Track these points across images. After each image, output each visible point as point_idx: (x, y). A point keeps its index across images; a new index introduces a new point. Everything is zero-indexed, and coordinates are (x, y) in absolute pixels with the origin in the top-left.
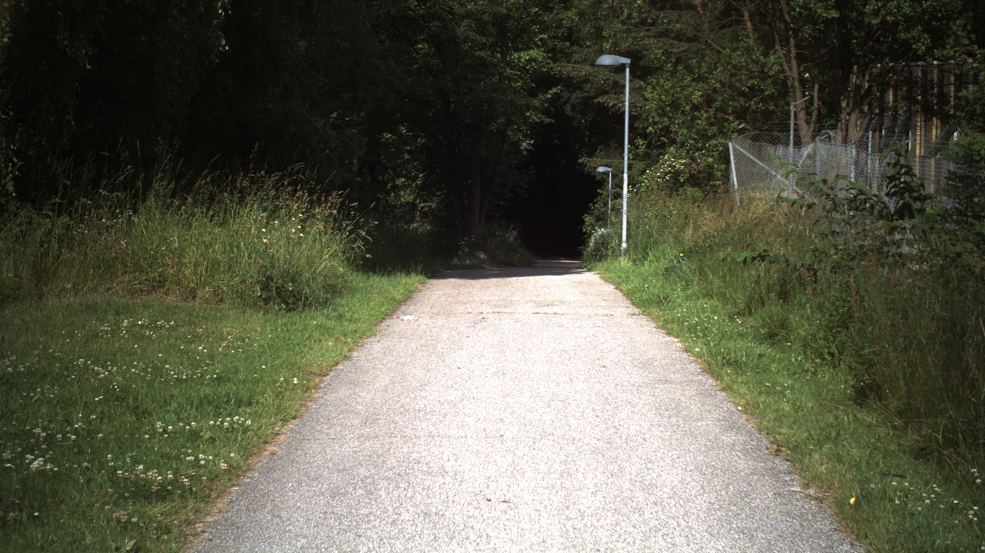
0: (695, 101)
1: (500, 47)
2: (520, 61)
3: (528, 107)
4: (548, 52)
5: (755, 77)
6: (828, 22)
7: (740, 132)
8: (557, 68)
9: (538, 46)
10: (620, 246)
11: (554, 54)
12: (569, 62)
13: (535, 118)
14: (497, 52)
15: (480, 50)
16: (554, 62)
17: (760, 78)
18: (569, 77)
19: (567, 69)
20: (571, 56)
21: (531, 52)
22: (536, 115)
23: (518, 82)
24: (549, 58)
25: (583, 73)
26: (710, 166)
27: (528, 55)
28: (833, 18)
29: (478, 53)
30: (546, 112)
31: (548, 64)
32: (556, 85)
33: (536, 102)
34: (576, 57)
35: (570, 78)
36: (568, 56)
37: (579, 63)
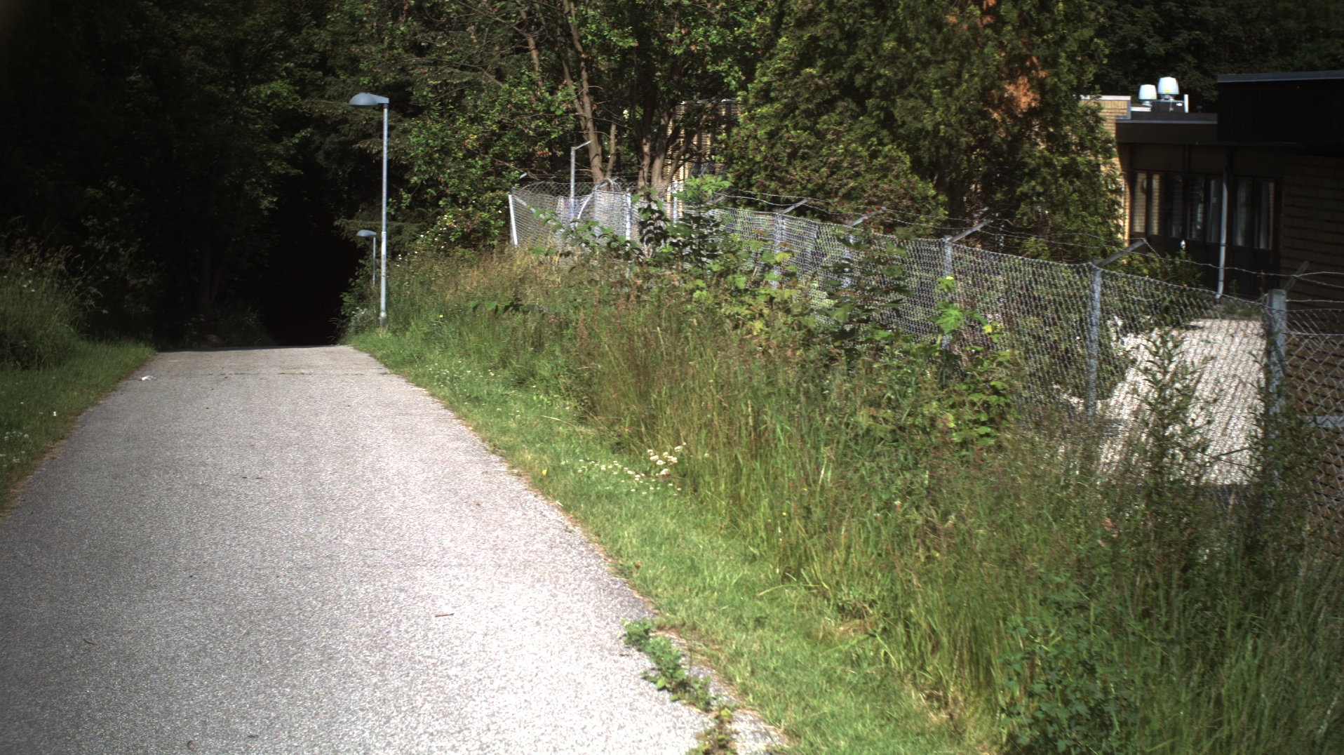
0: (470, 147)
1: (234, 79)
2: (259, 97)
3: (270, 154)
4: (294, 84)
5: (540, 117)
6: (625, 52)
7: (523, 182)
8: (306, 105)
9: (282, 78)
10: (378, 315)
11: (303, 87)
12: (322, 97)
13: (279, 168)
14: (232, 86)
15: (210, 83)
16: (303, 97)
17: (545, 118)
18: (322, 116)
19: (319, 106)
20: (324, 89)
21: (273, 85)
22: (280, 165)
23: (257, 124)
24: (297, 92)
25: (340, 111)
26: (486, 223)
27: (269, 88)
28: (632, 48)
29: (208, 87)
30: (292, 162)
31: (295, 100)
32: (305, 126)
33: (279, 148)
34: (331, 91)
35: (323, 118)
36: (321, 89)
37: (334, 98)
